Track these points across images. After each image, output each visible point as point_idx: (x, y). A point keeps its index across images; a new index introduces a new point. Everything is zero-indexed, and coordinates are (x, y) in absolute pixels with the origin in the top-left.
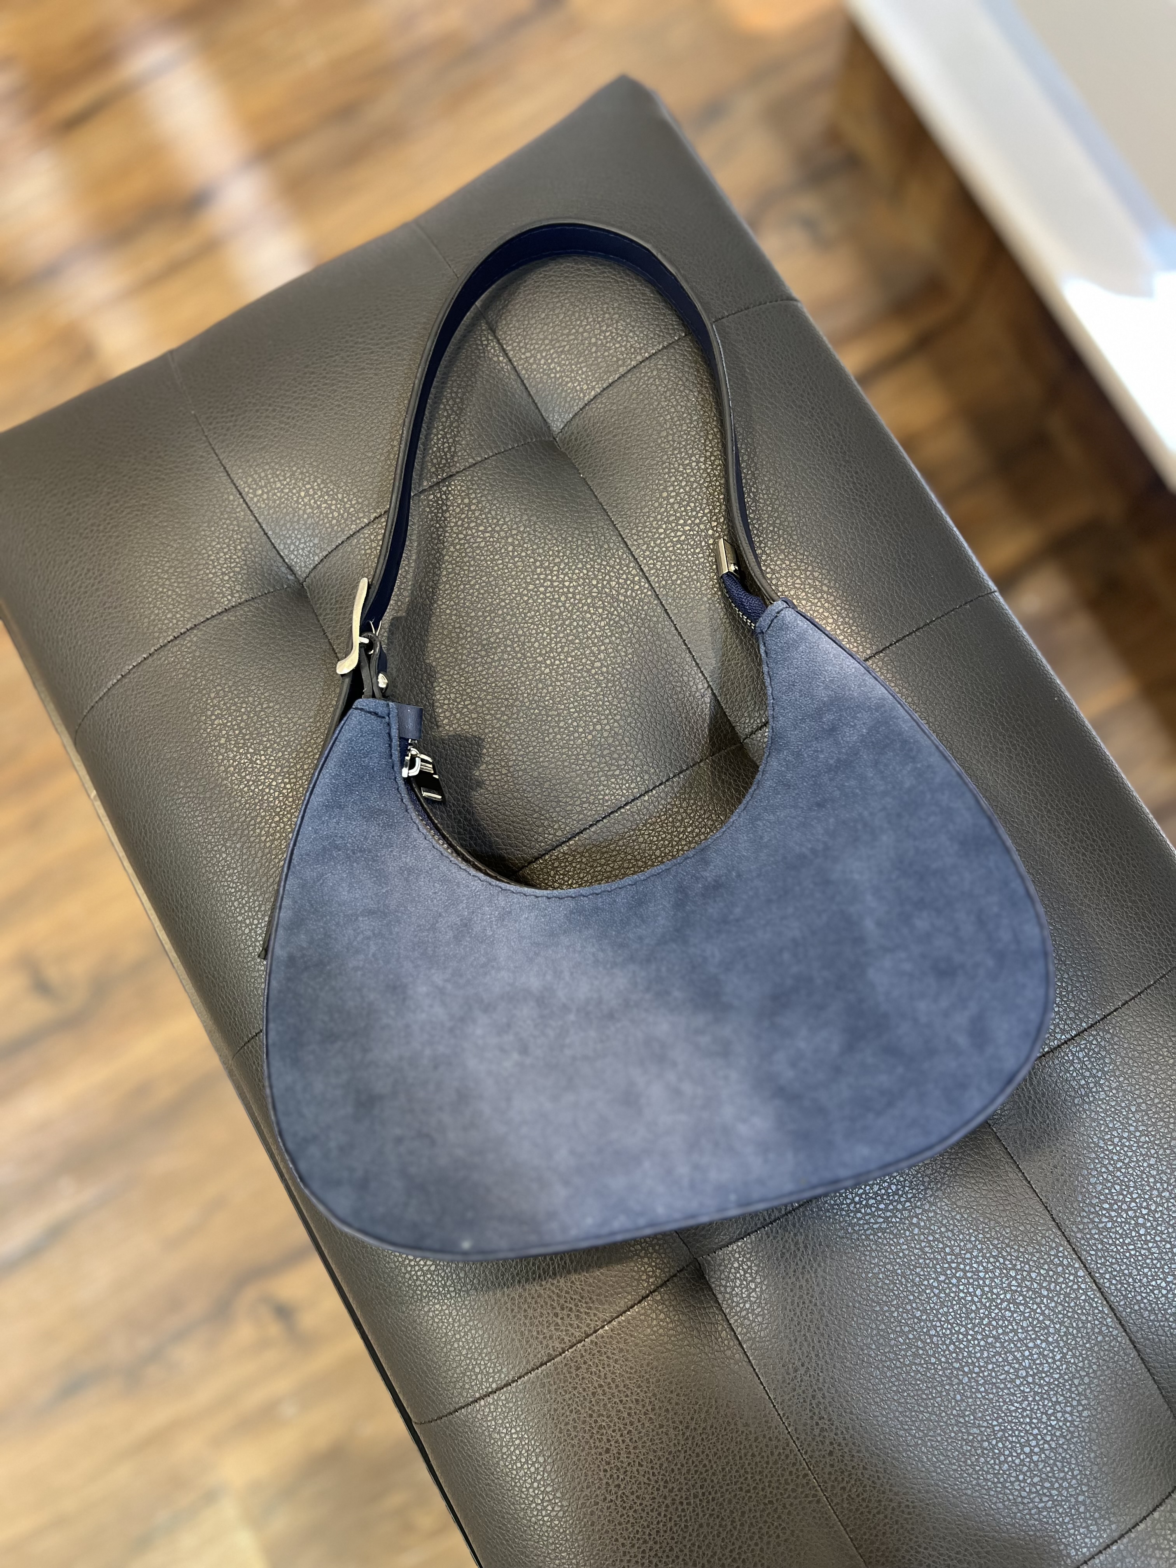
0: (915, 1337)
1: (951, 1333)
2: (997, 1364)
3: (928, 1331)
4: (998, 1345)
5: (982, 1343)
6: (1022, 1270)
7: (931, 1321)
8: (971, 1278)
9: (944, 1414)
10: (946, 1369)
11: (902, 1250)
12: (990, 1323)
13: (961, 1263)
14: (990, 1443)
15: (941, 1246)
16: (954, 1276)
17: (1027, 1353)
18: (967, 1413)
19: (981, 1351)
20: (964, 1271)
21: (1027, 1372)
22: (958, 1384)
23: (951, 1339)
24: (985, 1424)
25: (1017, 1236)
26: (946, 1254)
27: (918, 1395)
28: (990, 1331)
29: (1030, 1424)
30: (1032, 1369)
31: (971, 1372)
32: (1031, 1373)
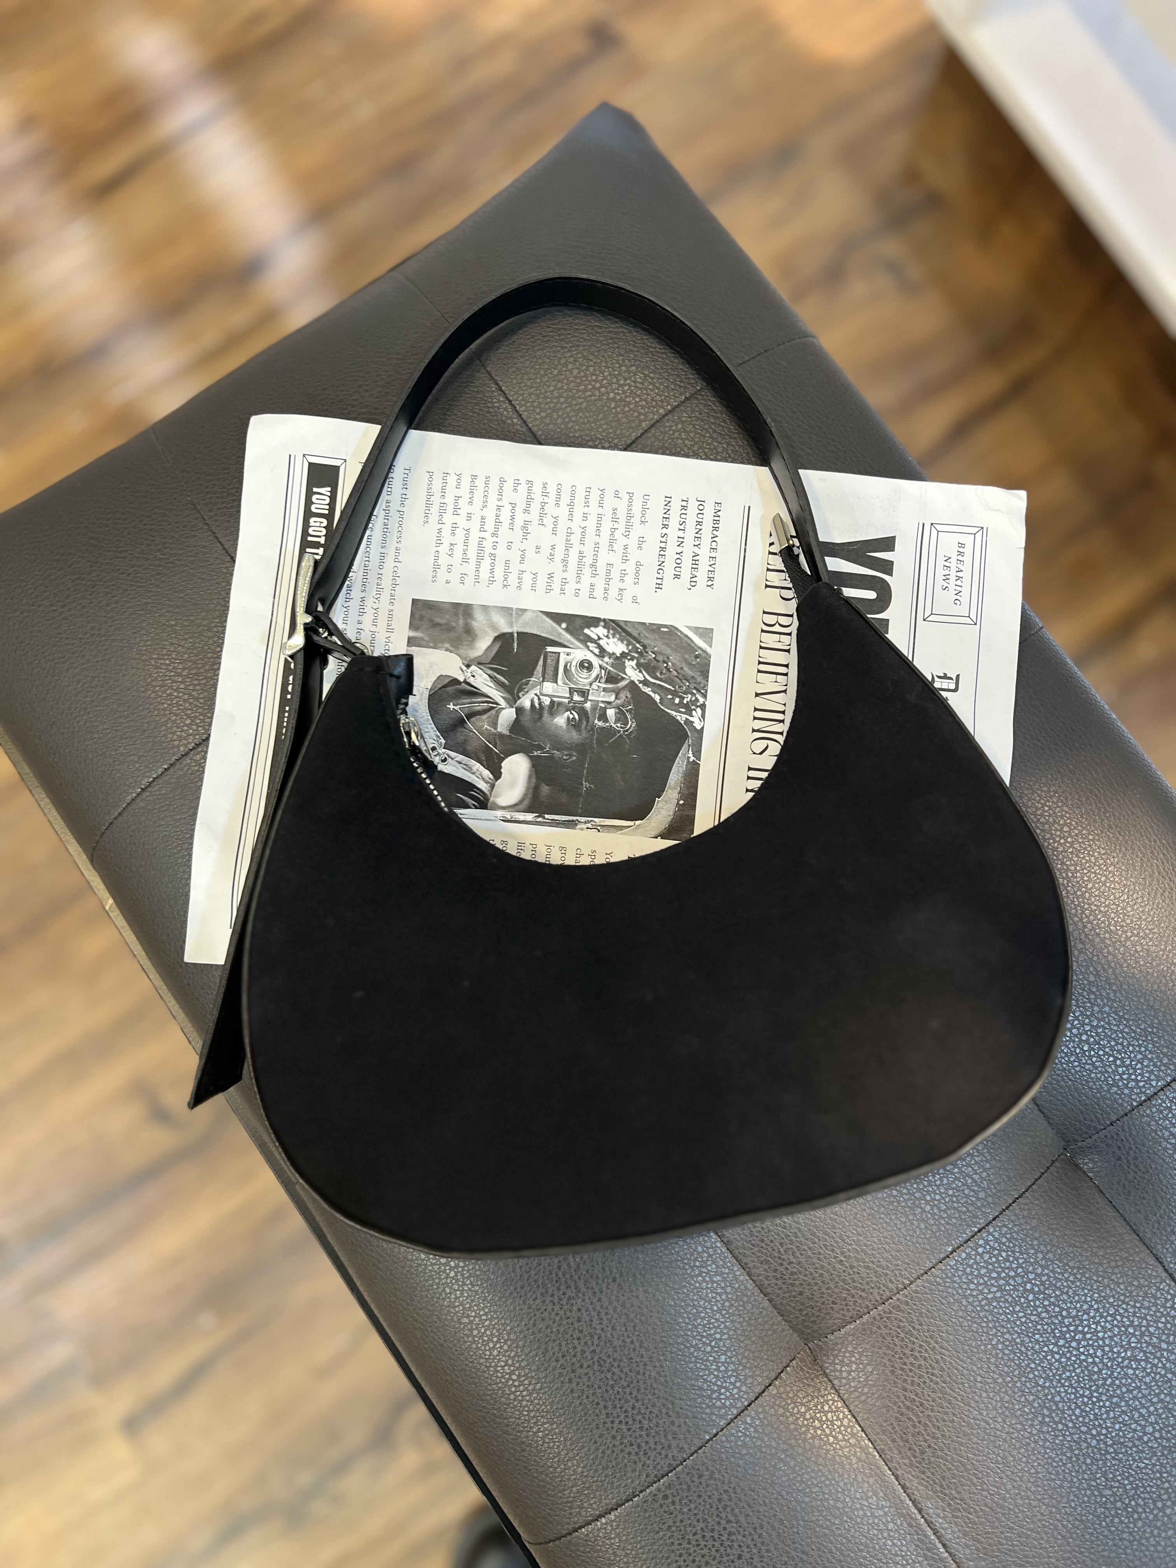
0: (1040, 1405)
1: (1076, 1397)
2: (1123, 1423)
3: (1053, 1397)
4: (1123, 1404)
5: (1107, 1404)
6: (1140, 1326)
7: (1055, 1388)
8: (1090, 1339)
9: (1075, 1480)
10: (1074, 1434)
11: (1019, 1318)
12: (1113, 1383)
13: (1079, 1325)
14: (1123, 1503)
15: (1057, 1309)
16: (1073, 1339)
17: (1152, 1409)
18: (1098, 1475)
19: (1107, 1412)
20: (1082, 1332)
21: (1154, 1428)
22: (1087, 1448)
23: (1075, 1403)
24: (1117, 1484)
25: (1131, 1292)
26: (1064, 1317)
27: (1048, 1464)
28: (1114, 1391)
29: (1160, 1478)
30: (1158, 1424)
31: (1099, 1434)
32: (1158, 1428)
